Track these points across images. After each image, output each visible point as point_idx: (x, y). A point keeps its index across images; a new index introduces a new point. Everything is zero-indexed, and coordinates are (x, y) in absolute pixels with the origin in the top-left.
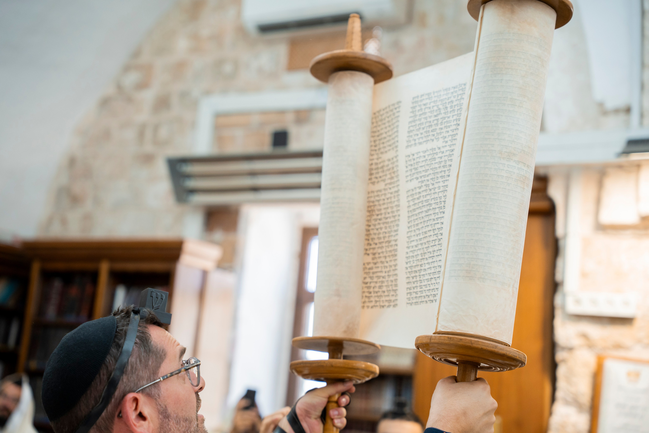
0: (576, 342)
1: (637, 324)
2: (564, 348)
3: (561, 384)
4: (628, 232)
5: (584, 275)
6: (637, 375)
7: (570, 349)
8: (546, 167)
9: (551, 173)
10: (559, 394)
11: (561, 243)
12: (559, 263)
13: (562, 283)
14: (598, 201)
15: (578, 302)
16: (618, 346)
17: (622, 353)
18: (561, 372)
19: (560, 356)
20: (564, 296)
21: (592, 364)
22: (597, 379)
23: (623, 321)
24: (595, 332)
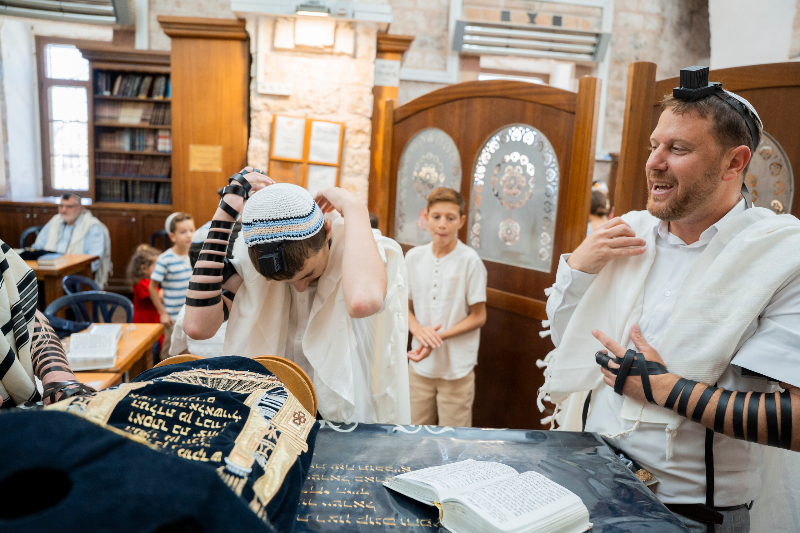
0: (262, 107)
1: (291, 99)
2: (255, 111)
3: (253, 128)
4: (287, 53)
5: (266, 74)
6: (291, 123)
7: (259, 111)
8: (245, 13)
9: (247, 17)
10: (252, 133)
11: (254, 56)
12: (253, 66)
13: (256, 77)
14: (273, 35)
15: (264, 87)
16: (282, 110)
18: (253, 122)
19: (253, 114)
20: (256, 83)
21: (270, 118)
22: (272, 126)
23: (285, 97)
24: (271, 102)
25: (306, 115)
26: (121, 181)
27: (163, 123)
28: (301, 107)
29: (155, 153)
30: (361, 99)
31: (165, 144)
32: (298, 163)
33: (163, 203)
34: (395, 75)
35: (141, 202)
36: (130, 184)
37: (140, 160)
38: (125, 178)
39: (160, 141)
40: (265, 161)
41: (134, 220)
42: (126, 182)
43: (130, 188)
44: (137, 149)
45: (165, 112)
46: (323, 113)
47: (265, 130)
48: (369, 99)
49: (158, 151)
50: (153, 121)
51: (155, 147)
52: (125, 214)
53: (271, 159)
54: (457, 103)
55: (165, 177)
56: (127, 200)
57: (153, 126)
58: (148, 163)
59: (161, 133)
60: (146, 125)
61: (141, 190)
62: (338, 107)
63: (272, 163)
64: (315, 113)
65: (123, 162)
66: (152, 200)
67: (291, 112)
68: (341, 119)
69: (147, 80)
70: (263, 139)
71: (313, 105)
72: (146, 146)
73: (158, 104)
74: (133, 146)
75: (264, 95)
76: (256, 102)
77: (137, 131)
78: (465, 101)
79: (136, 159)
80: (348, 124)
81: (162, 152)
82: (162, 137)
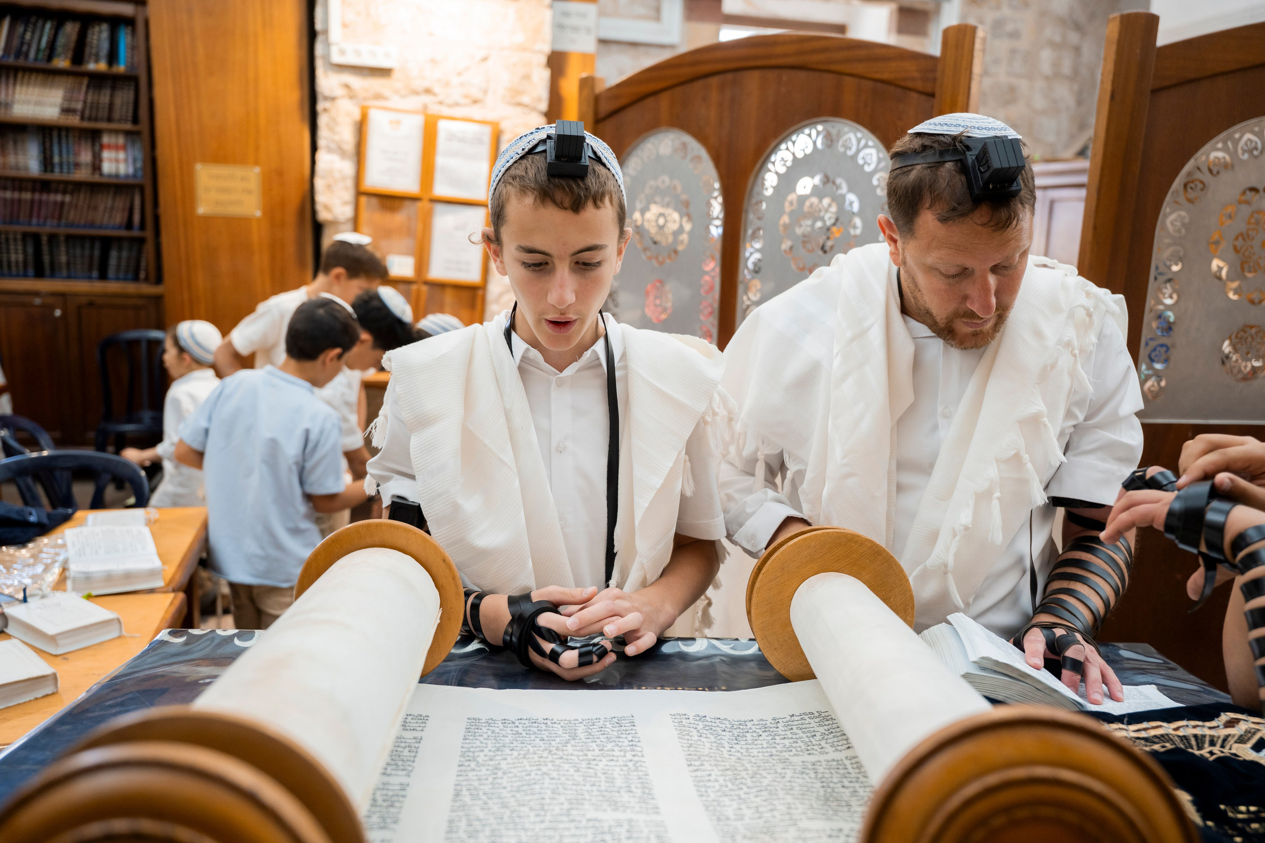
0: (339, 92)
1: (396, 75)
2: (326, 98)
3: (322, 133)
5: (345, 25)
6: (398, 123)
7: (333, 99)
10: (321, 142)
12: (319, 10)
13: (326, 32)
15: (342, 52)
16: (378, 97)
17: (381, 103)
18: (323, 121)
19: (321, 106)
20: (328, 44)
21: (357, 115)
22: (361, 128)
23: (383, 72)
24: (357, 82)
25: (425, 107)
26: (25, 235)
27: (110, 119)
28: (416, 93)
29: (96, 178)
30: (527, 77)
31: (117, 161)
32: (414, 199)
33: (117, 279)
34: (588, 30)
35: (69, 277)
36: (45, 239)
37: (64, 192)
38: (34, 229)
39: (106, 154)
40: (348, 195)
41: (58, 313)
42: (36, 238)
43: (45, 249)
44: (57, 170)
45: (112, 96)
46: (457, 104)
47: (347, 136)
48: (542, 76)
49: (101, 174)
50: (87, 113)
51: (96, 166)
52: (38, 301)
53: (360, 193)
54: (713, 81)
55: (119, 227)
56: (39, 274)
57: (86, 124)
58: (82, 198)
59: (106, 139)
60: (74, 121)
61: (68, 253)
62: (485, 92)
63: (363, 200)
64: (441, 103)
65: (27, 196)
66: (95, 274)
67: (396, 102)
68: (491, 116)
69: (71, 30)
70: (342, 153)
71: (437, 89)
72: (77, 165)
73: (97, 80)
74: (47, 163)
75: (343, 68)
76: (326, 82)
77: (55, 134)
78: (730, 77)
79: (56, 191)
80: (504, 125)
81: (110, 176)
82: (109, 147)
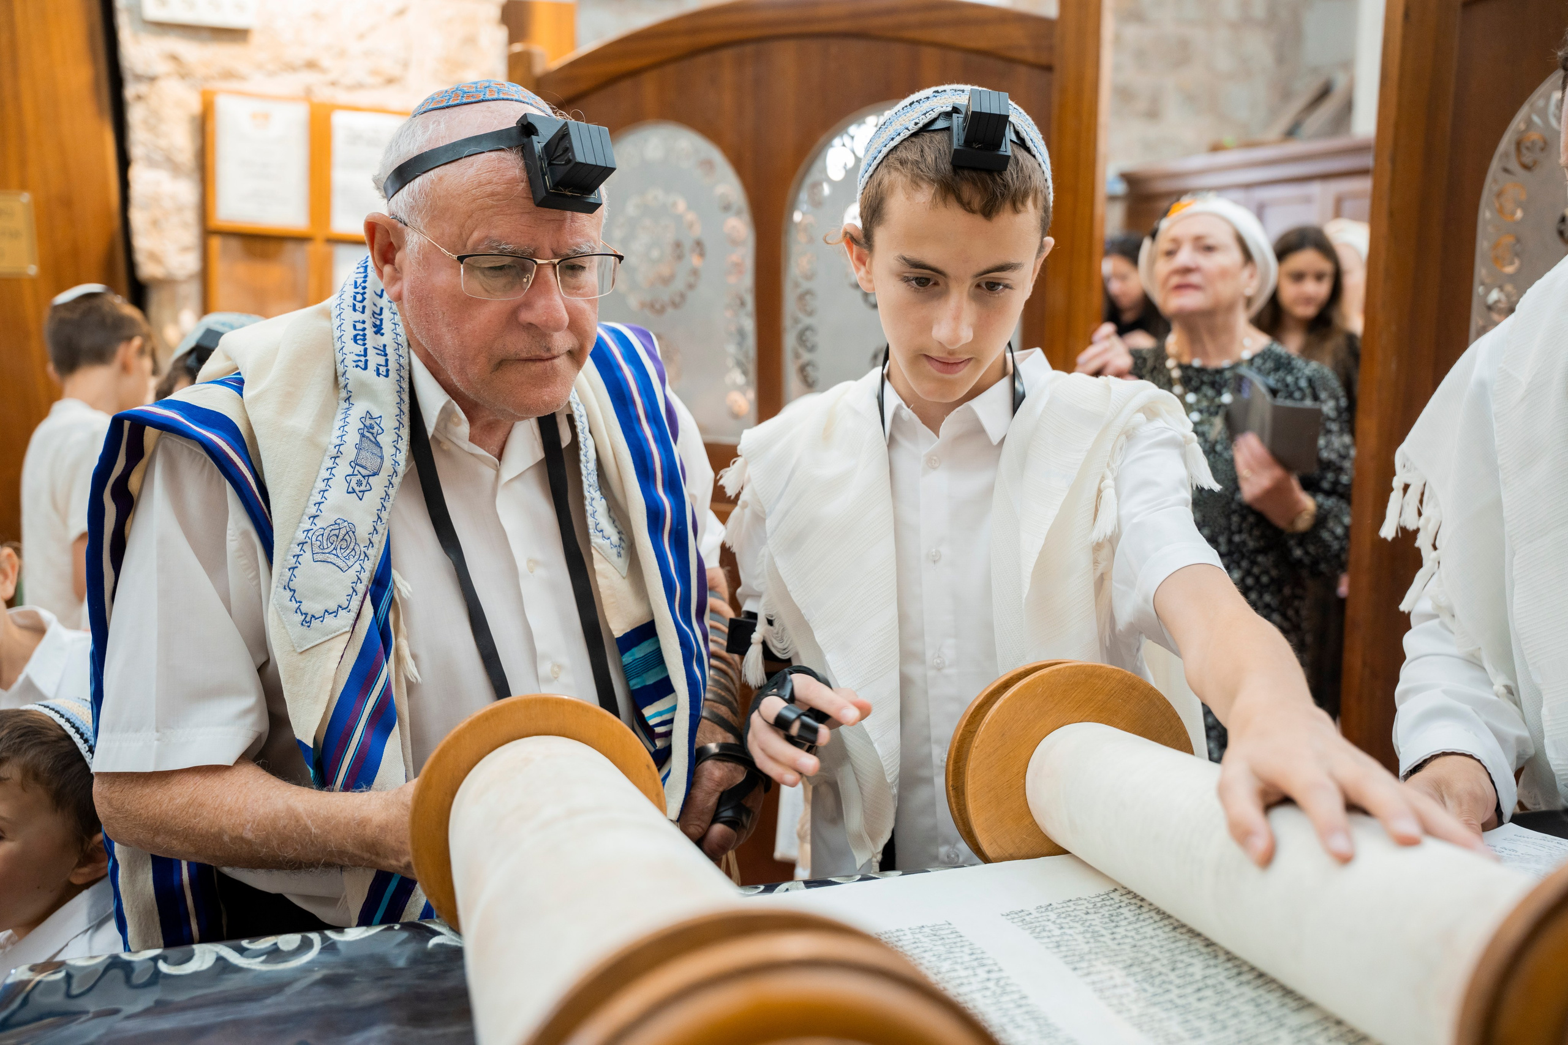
0: (161, 67)
1: (256, 39)
2: (139, 78)
3: (139, 133)
7: (152, 79)
10: (137, 150)
15: (163, 2)
16: (229, 75)
17: (234, 85)
18: (136, 115)
19: (130, 91)
21: (195, 105)
22: (203, 127)
23: (235, 35)
24: (189, 50)
25: (307, 95)
28: (291, 68)
32: (301, 239)
40: (189, 236)
47: (181, 141)
53: (209, 231)
54: (727, 55)
63: (215, 242)
64: (334, 84)
67: (260, 83)
70: (174, 167)
71: (325, 62)
75: (163, 27)
76: (138, 50)
78: (749, 49)
